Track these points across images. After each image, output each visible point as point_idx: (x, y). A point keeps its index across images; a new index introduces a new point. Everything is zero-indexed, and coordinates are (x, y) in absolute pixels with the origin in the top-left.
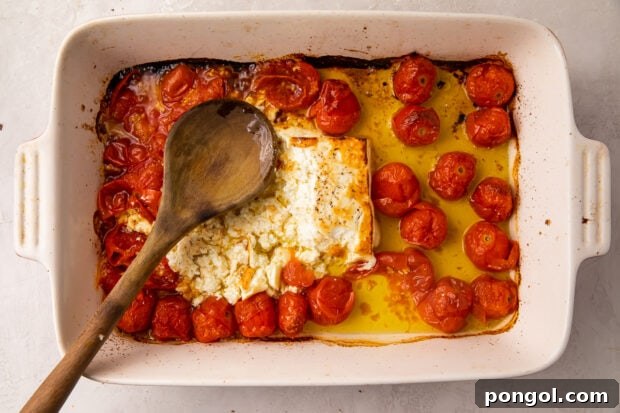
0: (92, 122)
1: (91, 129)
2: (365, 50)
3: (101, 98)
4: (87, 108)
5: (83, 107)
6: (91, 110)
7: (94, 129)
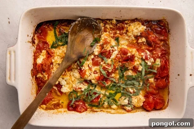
0: (31, 40)
1: (30, 42)
2: (120, 17)
3: (33, 32)
4: (29, 36)
5: (28, 35)
6: (30, 36)
7: (31, 43)
